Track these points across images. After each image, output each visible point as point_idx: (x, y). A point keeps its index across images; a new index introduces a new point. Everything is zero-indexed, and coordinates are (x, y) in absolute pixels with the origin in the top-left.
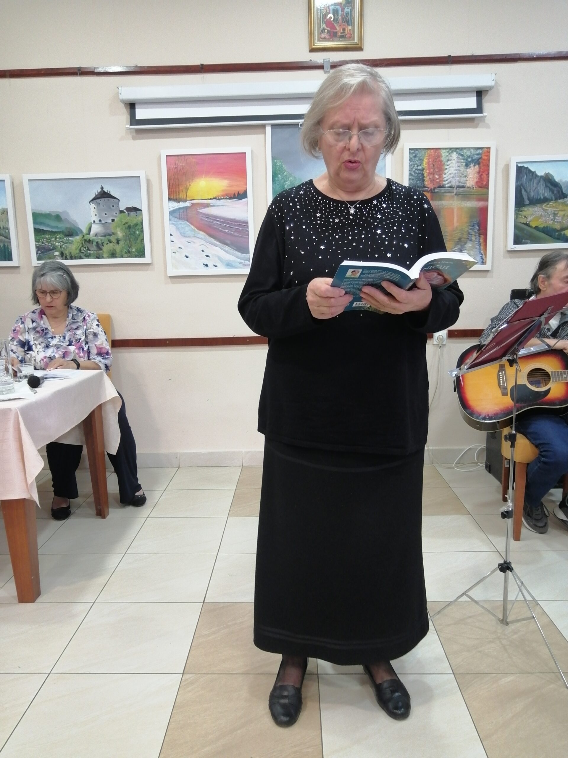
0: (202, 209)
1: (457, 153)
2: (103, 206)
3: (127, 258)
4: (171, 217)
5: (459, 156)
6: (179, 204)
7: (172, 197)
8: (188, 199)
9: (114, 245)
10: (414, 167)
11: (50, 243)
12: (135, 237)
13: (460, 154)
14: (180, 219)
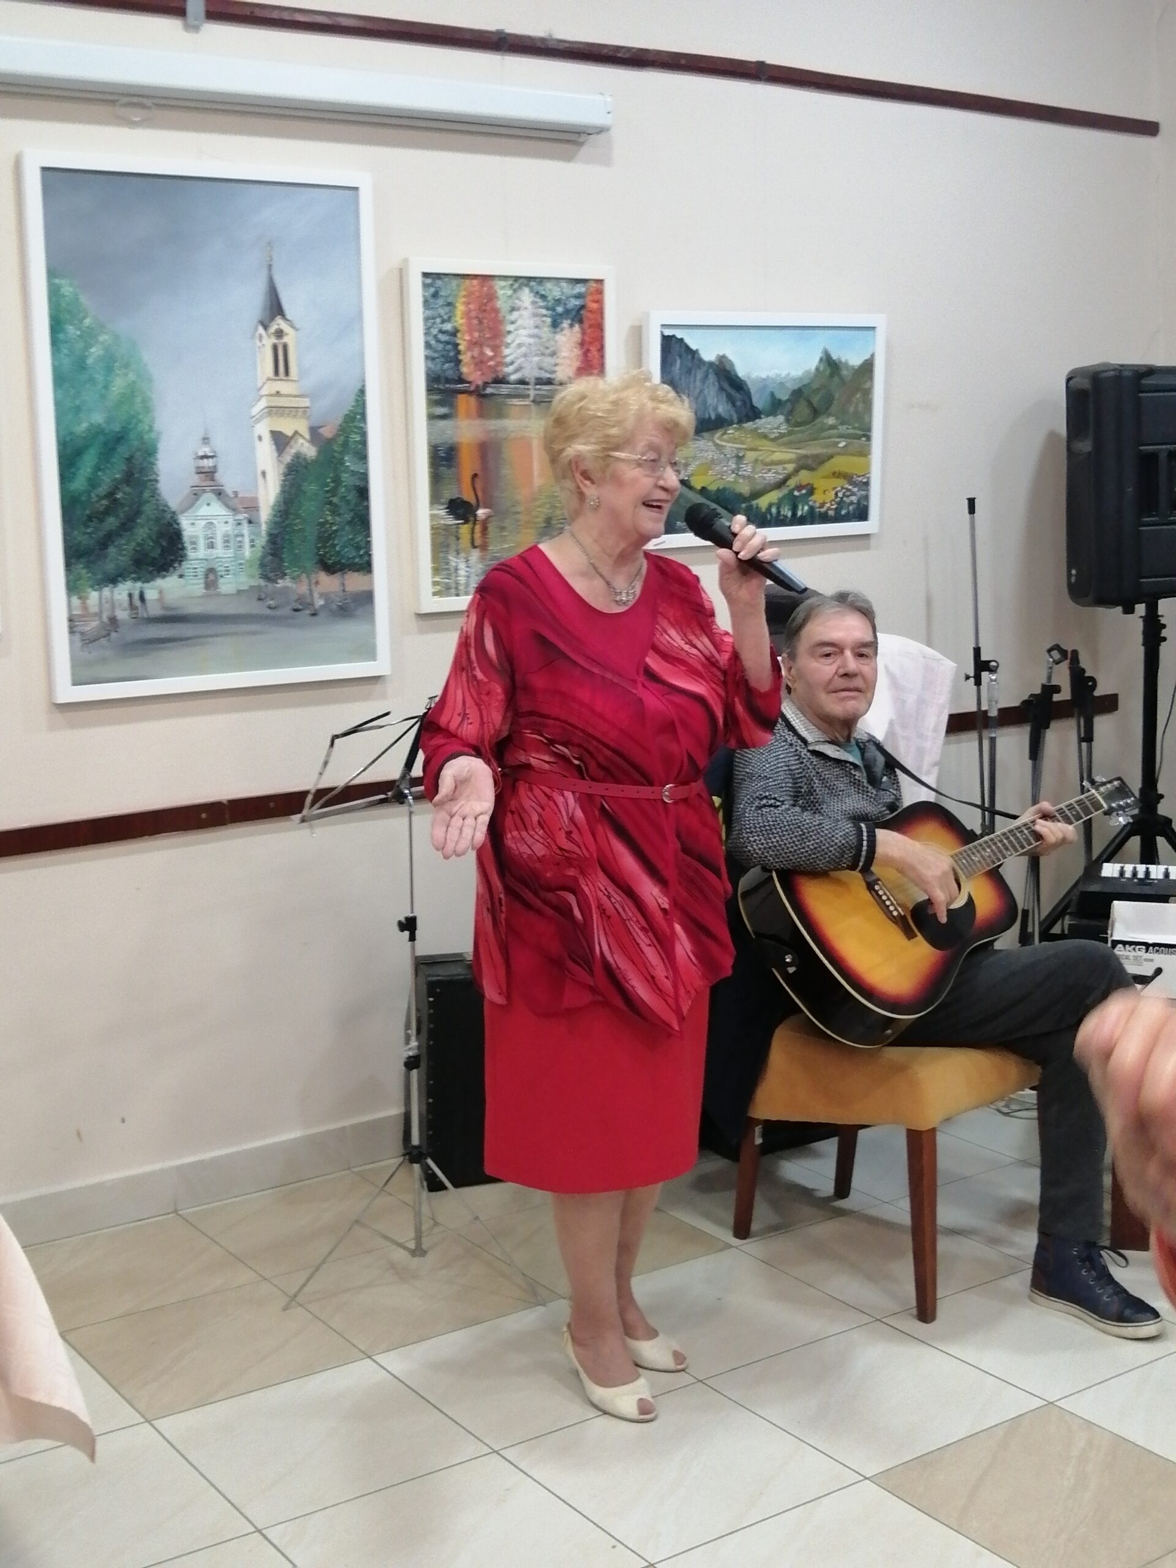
1: (532, 290)
5: (539, 300)
10: (434, 323)
13: (537, 293)
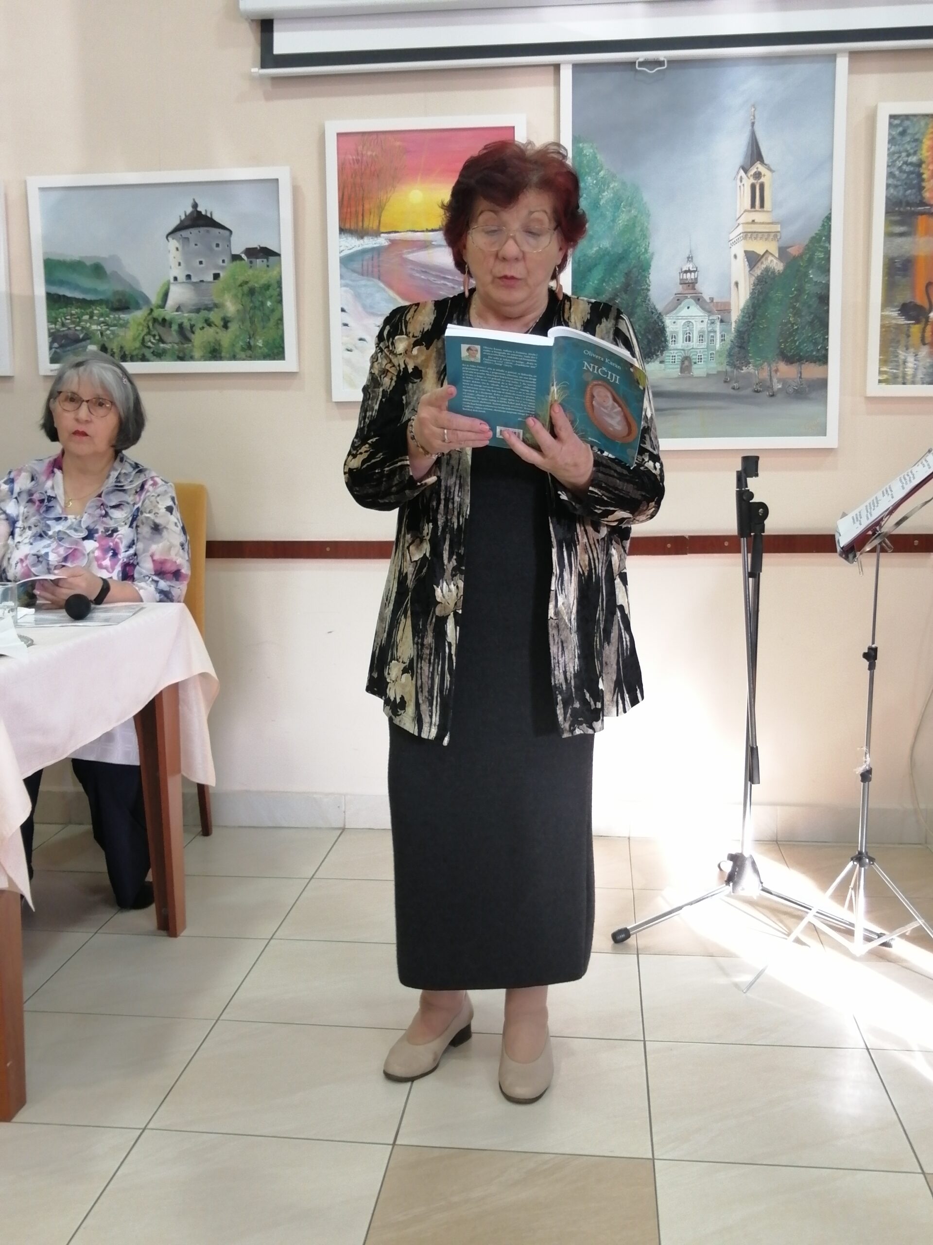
0: (413, 252)
2: (196, 245)
3: (244, 360)
4: (344, 270)
6: (361, 241)
7: (347, 226)
8: (382, 230)
9: (218, 330)
10: (899, 157)
11: (79, 326)
12: (264, 314)
14: (362, 275)
